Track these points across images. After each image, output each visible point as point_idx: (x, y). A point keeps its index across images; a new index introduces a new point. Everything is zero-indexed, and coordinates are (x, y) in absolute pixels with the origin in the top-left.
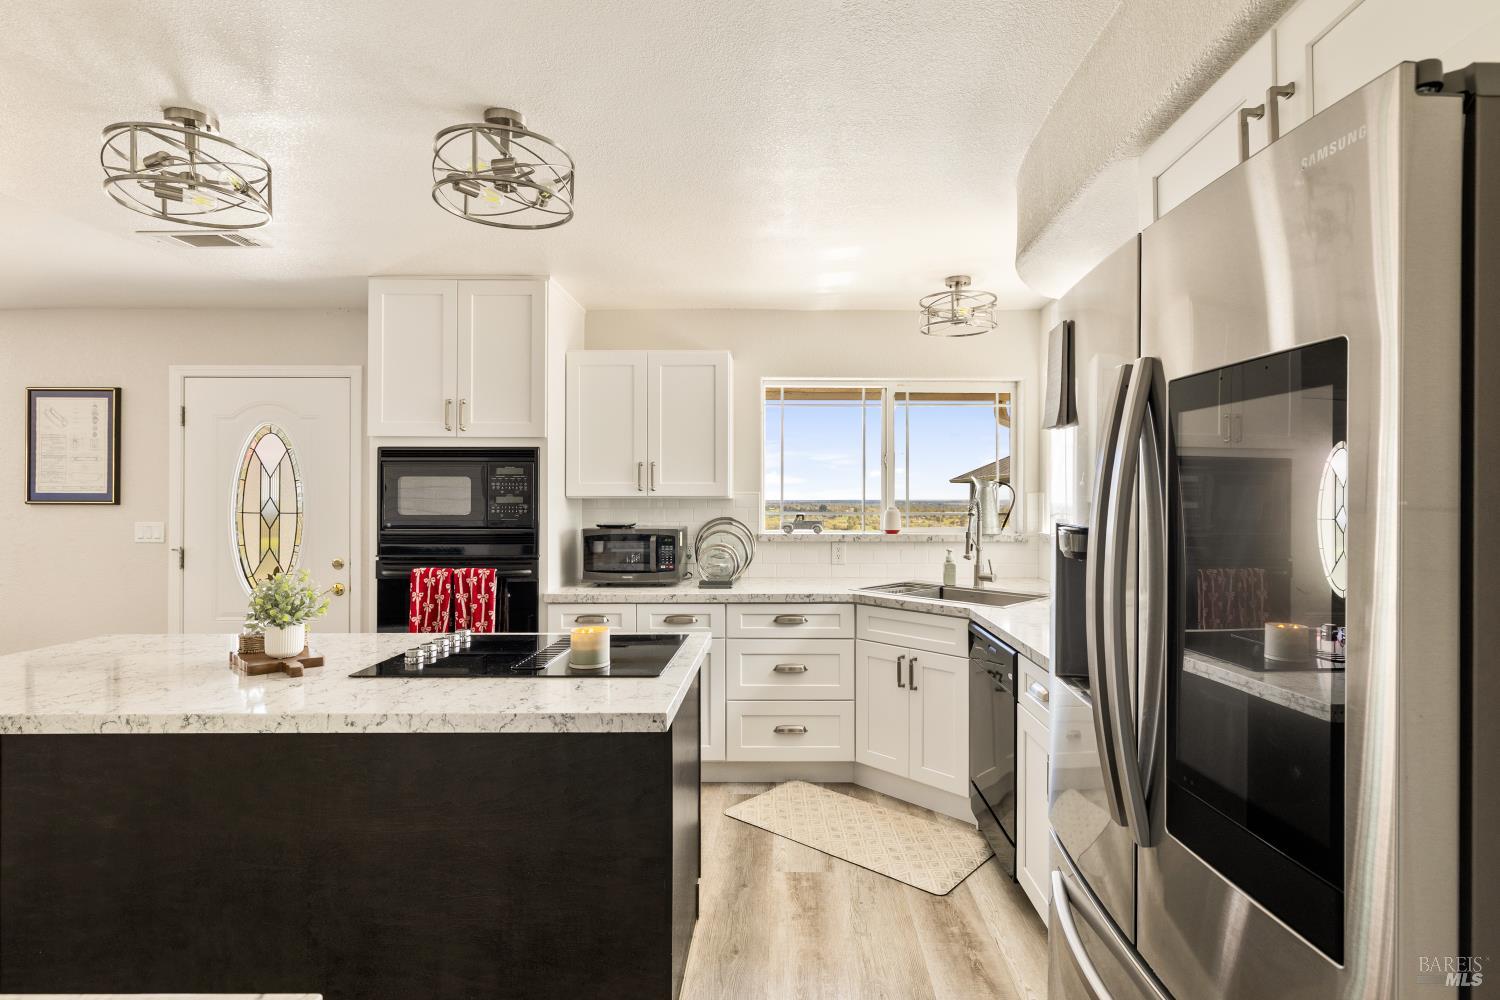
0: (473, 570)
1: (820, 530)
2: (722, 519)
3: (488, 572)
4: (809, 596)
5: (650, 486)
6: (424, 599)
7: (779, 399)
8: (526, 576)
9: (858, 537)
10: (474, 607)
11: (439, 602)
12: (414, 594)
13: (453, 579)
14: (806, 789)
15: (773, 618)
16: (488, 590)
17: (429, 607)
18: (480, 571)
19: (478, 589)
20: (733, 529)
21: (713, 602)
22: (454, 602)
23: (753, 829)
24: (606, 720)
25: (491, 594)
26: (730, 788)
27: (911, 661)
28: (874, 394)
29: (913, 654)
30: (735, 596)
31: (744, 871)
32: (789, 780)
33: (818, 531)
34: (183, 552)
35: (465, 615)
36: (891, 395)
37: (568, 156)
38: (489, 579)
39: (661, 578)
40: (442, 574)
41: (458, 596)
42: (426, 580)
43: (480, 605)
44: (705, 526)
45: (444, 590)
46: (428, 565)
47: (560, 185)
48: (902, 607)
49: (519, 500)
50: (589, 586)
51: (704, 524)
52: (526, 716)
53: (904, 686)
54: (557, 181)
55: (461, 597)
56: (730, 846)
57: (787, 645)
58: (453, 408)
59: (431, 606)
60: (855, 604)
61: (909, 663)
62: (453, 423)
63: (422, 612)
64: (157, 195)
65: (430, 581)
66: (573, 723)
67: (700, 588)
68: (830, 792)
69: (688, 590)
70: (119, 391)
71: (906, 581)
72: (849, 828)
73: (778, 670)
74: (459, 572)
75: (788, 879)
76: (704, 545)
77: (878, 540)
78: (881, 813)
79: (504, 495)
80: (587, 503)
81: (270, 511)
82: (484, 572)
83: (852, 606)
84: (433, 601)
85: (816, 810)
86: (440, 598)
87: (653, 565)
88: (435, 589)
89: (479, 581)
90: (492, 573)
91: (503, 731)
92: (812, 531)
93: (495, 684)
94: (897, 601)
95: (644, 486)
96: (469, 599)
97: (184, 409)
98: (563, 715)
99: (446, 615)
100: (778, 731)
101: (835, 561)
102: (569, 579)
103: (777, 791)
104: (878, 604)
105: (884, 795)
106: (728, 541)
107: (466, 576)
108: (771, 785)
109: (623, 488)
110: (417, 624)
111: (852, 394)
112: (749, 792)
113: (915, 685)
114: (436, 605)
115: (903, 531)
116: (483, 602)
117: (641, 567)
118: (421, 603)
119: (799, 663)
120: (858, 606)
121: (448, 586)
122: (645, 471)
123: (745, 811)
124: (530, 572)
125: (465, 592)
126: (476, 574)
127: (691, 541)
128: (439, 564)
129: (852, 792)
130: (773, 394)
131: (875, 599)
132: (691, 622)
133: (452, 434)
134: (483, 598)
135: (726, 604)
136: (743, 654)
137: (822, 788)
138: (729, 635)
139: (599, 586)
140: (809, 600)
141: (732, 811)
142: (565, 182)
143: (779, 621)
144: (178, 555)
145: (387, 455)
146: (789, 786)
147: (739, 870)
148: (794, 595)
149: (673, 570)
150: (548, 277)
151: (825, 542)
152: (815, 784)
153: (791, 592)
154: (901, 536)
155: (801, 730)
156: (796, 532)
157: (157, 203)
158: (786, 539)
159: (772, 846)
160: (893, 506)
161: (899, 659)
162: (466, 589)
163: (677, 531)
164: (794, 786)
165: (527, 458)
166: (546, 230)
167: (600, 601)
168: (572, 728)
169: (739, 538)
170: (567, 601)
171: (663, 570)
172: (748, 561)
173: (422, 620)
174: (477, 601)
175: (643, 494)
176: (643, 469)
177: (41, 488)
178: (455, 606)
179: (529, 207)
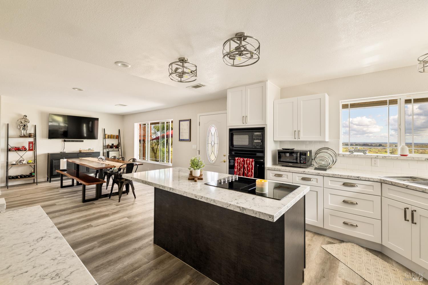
0: (248, 159)
1: (366, 153)
2: (324, 148)
3: (252, 160)
4: (358, 177)
5: (298, 137)
6: (238, 165)
7: (348, 108)
8: (261, 161)
9: (385, 157)
10: (249, 168)
11: (241, 166)
12: (235, 164)
13: (244, 161)
14: (357, 249)
15: (343, 183)
16: (252, 164)
17: (239, 168)
18: (250, 159)
19: (249, 164)
20: (329, 152)
21: (318, 175)
22: (244, 166)
23: (331, 256)
24: (255, 212)
25: (252, 166)
26: (325, 238)
27: (412, 211)
28: (394, 102)
29: (414, 208)
30: (327, 174)
31: (325, 271)
32: (350, 242)
33: (365, 153)
34: (199, 151)
35: (246, 170)
36: (403, 101)
37: (257, 41)
38: (252, 162)
39: (302, 165)
40: (242, 159)
41: (245, 165)
42: (238, 161)
43: (250, 168)
44: (318, 150)
45: (242, 164)
46: (239, 157)
47: (256, 51)
48: (407, 187)
49: (260, 141)
50: (280, 166)
51: (318, 149)
52: (233, 205)
53: (408, 221)
54: (255, 50)
55: (246, 166)
56: (321, 259)
57: (348, 193)
58: (244, 118)
59: (239, 167)
60: (381, 183)
61: (411, 212)
62: (244, 122)
63: (237, 168)
64: (179, 77)
65: (239, 161)
66: (245, 211)
67: (315, 170)
68: (368, 253)
69: (310, 170)
70: (190, 119)
71: (411, 176)
72: (376, 271)
73: (344, 201)
74: (245, 159)
75: (343, 282)
76: (318, 156)
77: (396, 158)
78: (394, 270)
79: (256, 140)
80: (281, 142)
81: (213, 143)
82: (251, 160)
83: (380, 184)
84: (240, 166)
85: (361, 258)
86: (241, 165)
87: (299, 161)
88: (240, 163)
89: (250, 162)
90: (253, 160)
91: (227, 208)
92: (362, 153)
93: (233, 193)
94: (404, 185)
95: (296, 137)
96: (247, 166)
97: (199, 122)
98: (242, 208)
99: (242, 170)
100: (344, 223)
101: (373, 164)
102: (274, 163)
103: (344, 245)
104: (392, 184)
105: (397, 263)
106: (326, 155)
107: (247, 160)
108: (342, 241)
109: (291, 138)
110: (236, 171)
111: (383, 103)
112: (332, 241)
113: (415, 221)
114: (240, 167)
115: (410, 155)
116: (250, 167)
117: (295, 161)
118: (237, 166)
119: (354, 201)
120: (382, 184)
121: (243, 163)
122: (296, 133)
123: (329, 248)
124: (262, 160)
125: (246, 164)
126: (249, 160)
127: (313, 154)
128: (241, 157)
129: (379, 255)
130: (345, 106)
131: (392, 182)
132: (311, 180)
133: (244, 124)
134: (250, 166)
135: (323, 176)
136: (330, 194)
137: (365, 250)
138: (324, 187)
139: (283, 166)
140: (358, 179)
141: (324, 247)
142: (257, 50)
143: (345, 184)
144: (198, 152)
145: (231, 130)
146: (349, 245)
147: (323, 270)
148: (351, 176)
149: (306, 163)
150: (267, 81)
151: (368, 158)
152: (362, 247)
153: (350, 175)
154: (409, 157)
155: (355, 226)
156: (355, 153)
157: (179, 79)
158: (350, 156)
159: (338, 265)
160: (404, 145)
161: (405, 209)
162: (247, 164)
163: (307, 151)
164: (352, 245)
165: (262, 130)
166: (254, 64)
167: (281, 170)
168: (245, 212)
169: (331, 155)
170: (272, 169)
171: (302, 163)
172: (334, 162)
173: (237, 170)
174: (249, 167)
175: (296, 140)
176: (296, 132)
177: (181, 138)
178: (244, 168)
179: (250, 59)
